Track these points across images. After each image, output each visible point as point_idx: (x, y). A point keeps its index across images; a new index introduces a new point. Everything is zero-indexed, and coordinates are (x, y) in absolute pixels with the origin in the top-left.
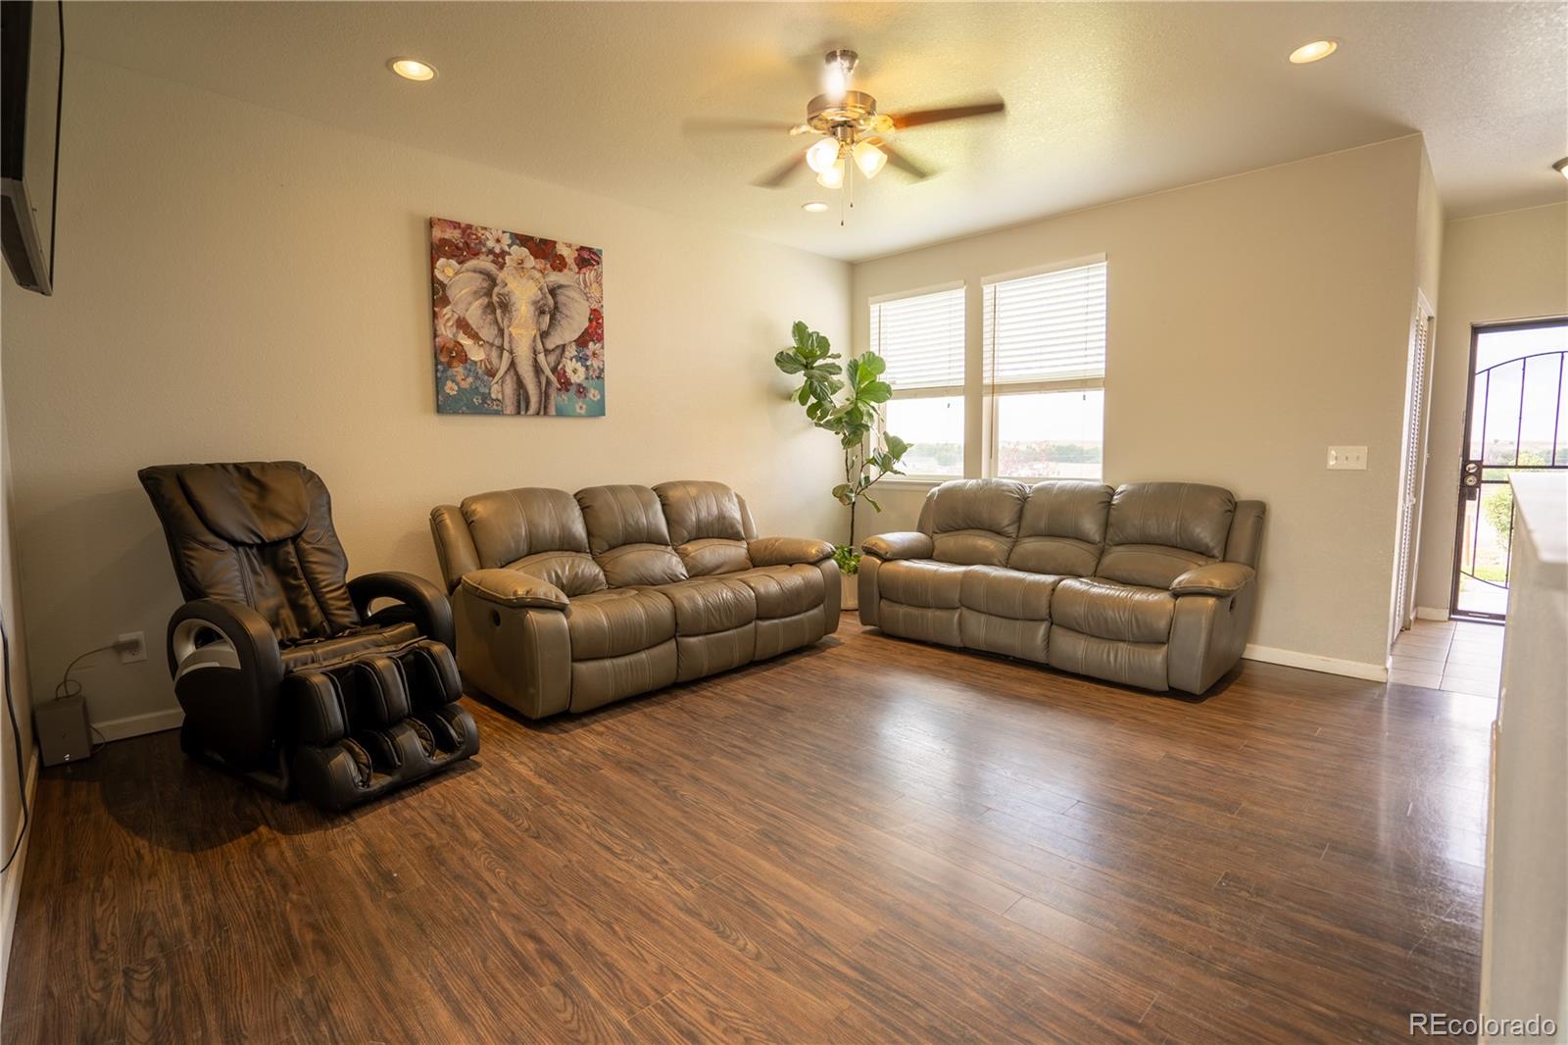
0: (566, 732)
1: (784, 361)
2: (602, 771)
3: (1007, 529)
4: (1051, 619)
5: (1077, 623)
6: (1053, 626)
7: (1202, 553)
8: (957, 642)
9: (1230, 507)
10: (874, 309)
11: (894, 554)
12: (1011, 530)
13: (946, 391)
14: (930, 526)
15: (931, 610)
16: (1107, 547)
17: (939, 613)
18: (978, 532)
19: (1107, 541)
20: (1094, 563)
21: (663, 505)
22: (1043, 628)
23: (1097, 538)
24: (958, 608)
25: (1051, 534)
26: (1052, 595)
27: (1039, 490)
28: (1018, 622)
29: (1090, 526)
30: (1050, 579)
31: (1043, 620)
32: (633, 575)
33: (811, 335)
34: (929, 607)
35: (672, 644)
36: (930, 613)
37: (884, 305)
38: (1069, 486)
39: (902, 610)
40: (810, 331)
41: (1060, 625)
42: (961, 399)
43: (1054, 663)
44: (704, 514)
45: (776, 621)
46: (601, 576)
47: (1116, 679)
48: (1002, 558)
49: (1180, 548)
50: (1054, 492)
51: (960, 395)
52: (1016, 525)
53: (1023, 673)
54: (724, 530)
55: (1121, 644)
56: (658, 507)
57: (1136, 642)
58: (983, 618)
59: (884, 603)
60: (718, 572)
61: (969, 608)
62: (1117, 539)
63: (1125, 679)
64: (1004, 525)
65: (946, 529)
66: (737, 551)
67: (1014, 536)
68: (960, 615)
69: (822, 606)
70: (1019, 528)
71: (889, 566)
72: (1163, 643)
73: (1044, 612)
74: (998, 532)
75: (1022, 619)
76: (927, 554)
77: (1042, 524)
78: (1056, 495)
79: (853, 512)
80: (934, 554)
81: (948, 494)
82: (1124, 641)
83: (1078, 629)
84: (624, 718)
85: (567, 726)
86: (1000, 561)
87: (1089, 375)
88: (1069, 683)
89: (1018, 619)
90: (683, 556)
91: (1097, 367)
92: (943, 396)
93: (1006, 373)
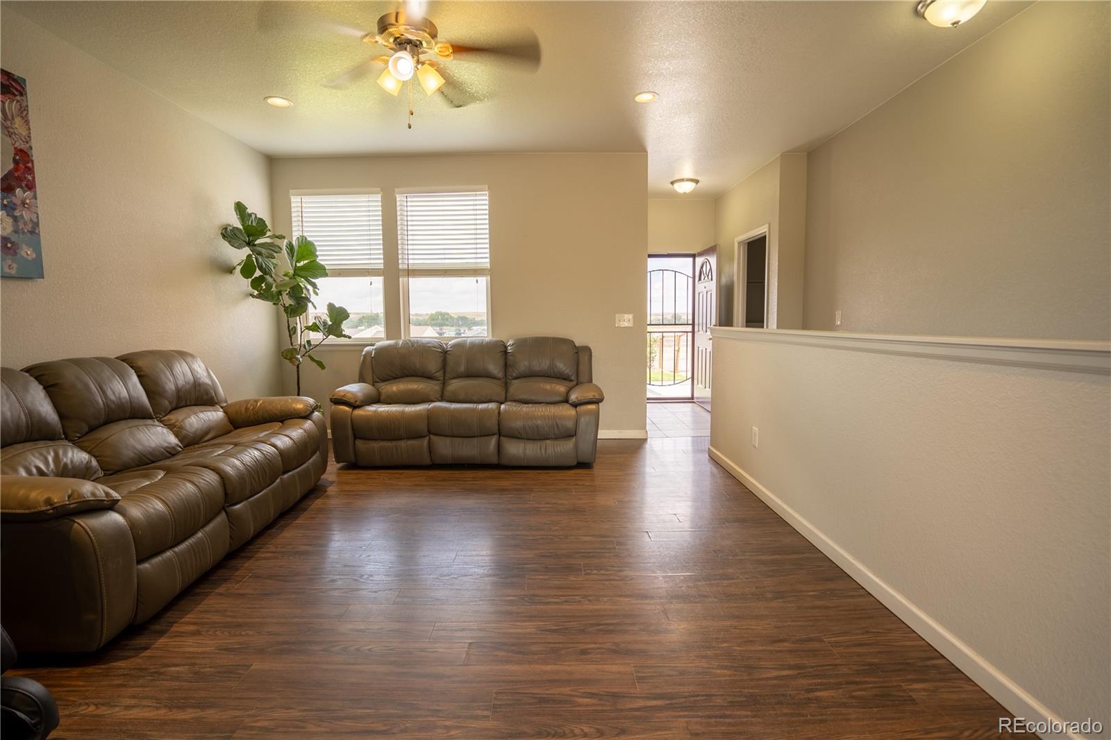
0: (146, 649)
1: (229, 234)
2: (252, 667)
3: (436, 374)
4: (500, 433)
5: (519, 433)
6: (502, 438)
7: (565, 379)
8: (427, 461)
9: (576, 351)
10: (295, 200)
11: (362, 402)
12: (439, 375)
13: (368, 272)
14: (369, 376)
15: (403, 441)
16: (508, 381)
17: (410, 442)
18: (413, 378)
19: (508, 377)
20: (504, 393)
21: (139, 377)
22: (494, 440)
23: (500, 375)
24: (426, 436)
25: (469, 375)
26: (499, 416)
27: (454, 346)
28: (476, 439)
29: (495, 368)
30: (492, 406)
31: (494, 434)
32: (131, 454)
33: (250, 215)
34: (401, 439)
35: (223, 514)
36: (403, 444)
37: (305, 199)
38: (477, 341)
39: (376, 445)
40: (249, 211)
41: (504, 436)
42: (381, 279)
43: (504, 462)
44: (181, 382)
45: (290, 473)
46: (94, 463)
47: (546, 464)
48: (438, 396)
49: (553, 377)
50: (467, 348)
51: (380, 276)
52: (441, 372)
53: (488, 473)
54: (200, 396)
55: (548, 441)
56: (135, 378)
57: (556, 438)
58: (448, 440)
59: (358, 442)
60: (207, 438)
61: (436, 434)
62: (514, 375)
63: (553, 463)
64: (434, 371)
65: (386, 379)
66: (214, 416)
67: (442, 379)
68: (430, 439)
69: (318, 452)
70: (444, 373)
71: (358, 412)
72: (573, 436)
73: (495, 429)
74: (428, 377)
75: (478, 436)
76: (377, 400)
77: (462, 369)
78: (470, 348)
79: (298, 371)
80: (381, 399)
81: (381, 352)
82: (548, 439)
83: (520, 437)
84: (201, 607)
85: (141, 641)
86: (437, 398)
87: (479, 266)
88: (520, 473)
89: (474, 437)
90: (171, 427)
91: (485, 262)
92: (366, 276)
93: (415, 261)
